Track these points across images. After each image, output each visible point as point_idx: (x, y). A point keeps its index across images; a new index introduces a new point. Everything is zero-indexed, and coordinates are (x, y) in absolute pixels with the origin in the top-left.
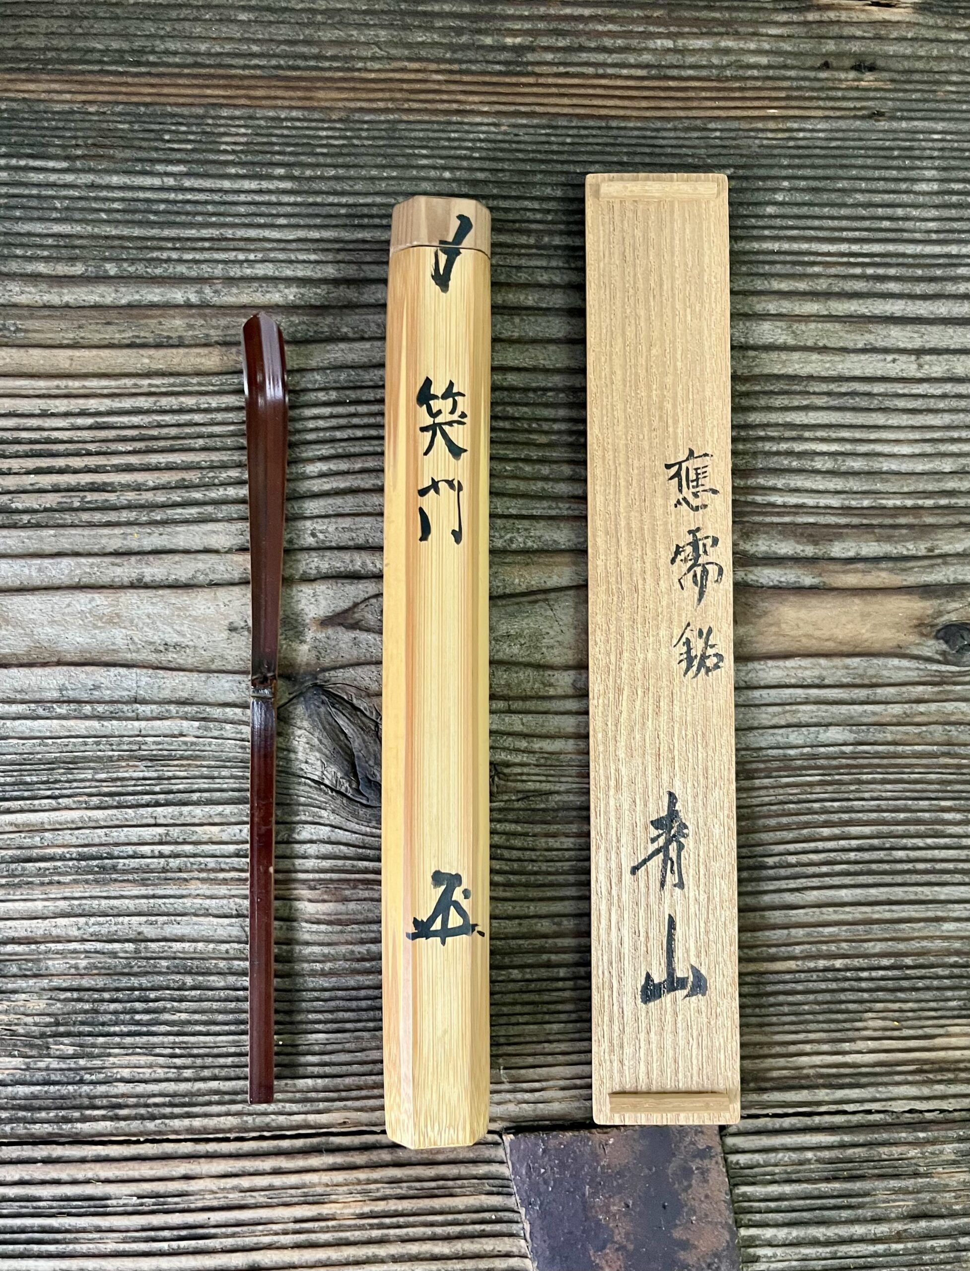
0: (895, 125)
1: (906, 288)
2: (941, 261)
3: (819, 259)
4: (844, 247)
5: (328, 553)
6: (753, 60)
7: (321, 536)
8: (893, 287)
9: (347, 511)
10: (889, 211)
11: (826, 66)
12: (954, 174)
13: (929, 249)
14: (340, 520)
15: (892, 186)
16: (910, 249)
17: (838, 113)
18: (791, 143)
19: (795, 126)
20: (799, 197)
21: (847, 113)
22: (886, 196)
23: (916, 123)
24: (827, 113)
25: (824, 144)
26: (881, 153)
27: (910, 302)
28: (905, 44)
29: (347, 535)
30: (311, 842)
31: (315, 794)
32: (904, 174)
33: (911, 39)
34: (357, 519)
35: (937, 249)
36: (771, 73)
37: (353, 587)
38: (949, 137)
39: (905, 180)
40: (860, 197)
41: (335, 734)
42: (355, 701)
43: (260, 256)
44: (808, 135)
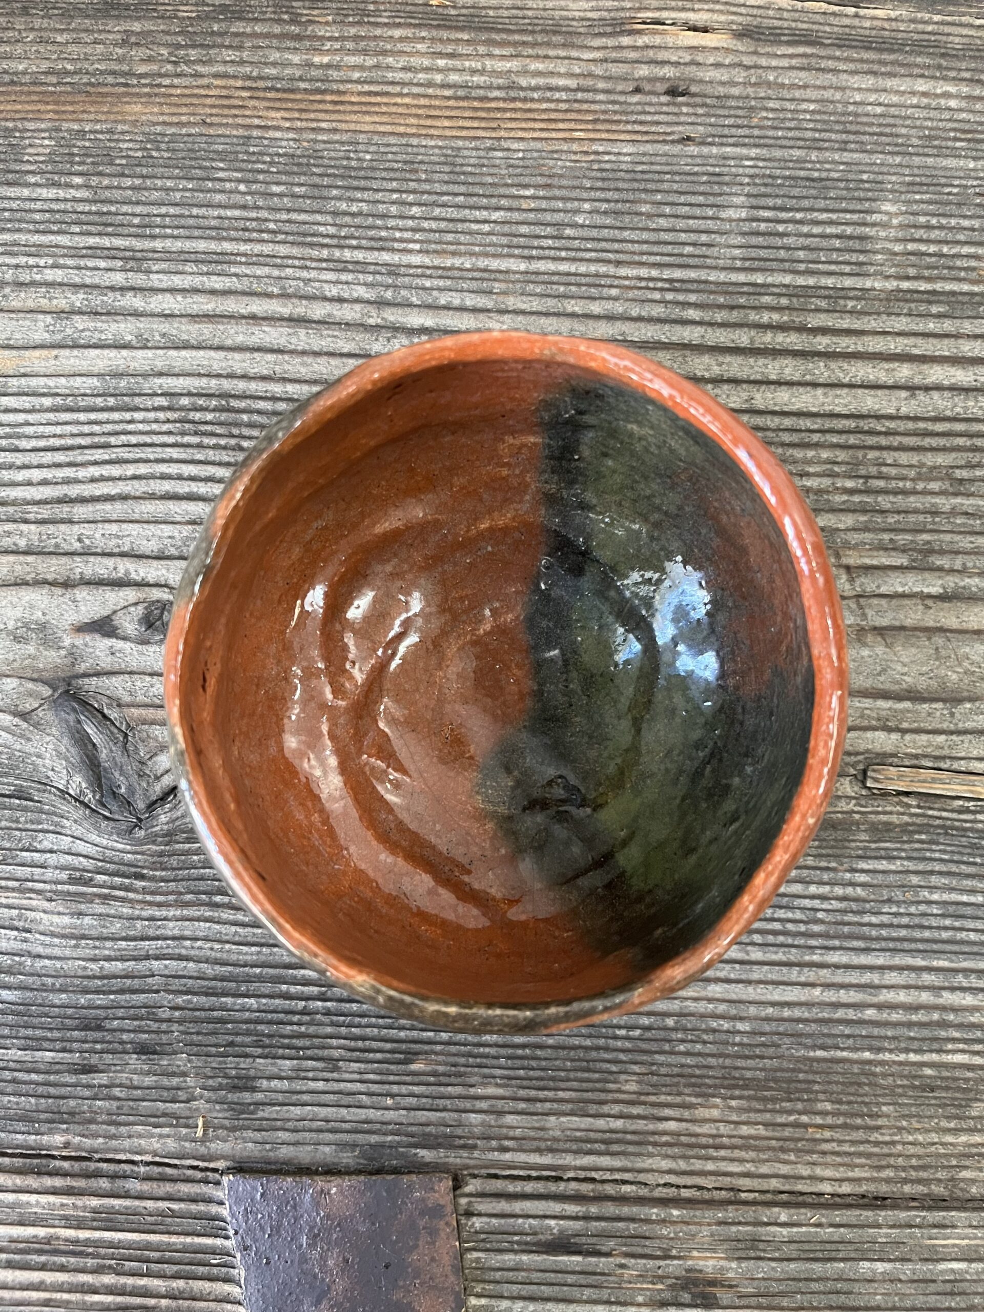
0: (705, 150)
1: (707, 316)
2: (745, 289)
3: (616, 282)
4: (643, 272)
5: (92, 559)
6: (562, 82)
7: (87, 542)
8: (692, 314)
9: (115, 517)
10: (693, 237)
11: (637, 90)
12: (763, 202)
13: (735, 277)
14: (107, 525)
15: (698, 212)
16: (713, 276)
17: (645, 138)
18: (596, 167)
19: (601, 149)
20: (599, 220)
21: (656, 137)
22: (691, 222)
23: (728, 149)
24: (634, 137)
25: (630, 167)
26: (689, 178)
27: (709, 330)
28: (722, 70)
29: (114, 542)
30: (51, 851)
31: (58, 802)
32: (711, 200)
33: (730, 65)
34: (124, 526)
35: (742, 277)
36: (580, 95)
37: (113, 595)
38: (761, 164)
39: (712, 206)
40: (663, 222)
41: (83, 741)
42: (106, 711)
43: (50, 261)
44: (613, 158)
